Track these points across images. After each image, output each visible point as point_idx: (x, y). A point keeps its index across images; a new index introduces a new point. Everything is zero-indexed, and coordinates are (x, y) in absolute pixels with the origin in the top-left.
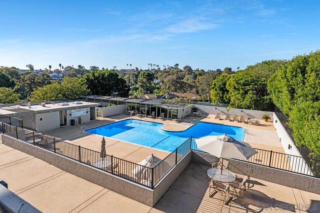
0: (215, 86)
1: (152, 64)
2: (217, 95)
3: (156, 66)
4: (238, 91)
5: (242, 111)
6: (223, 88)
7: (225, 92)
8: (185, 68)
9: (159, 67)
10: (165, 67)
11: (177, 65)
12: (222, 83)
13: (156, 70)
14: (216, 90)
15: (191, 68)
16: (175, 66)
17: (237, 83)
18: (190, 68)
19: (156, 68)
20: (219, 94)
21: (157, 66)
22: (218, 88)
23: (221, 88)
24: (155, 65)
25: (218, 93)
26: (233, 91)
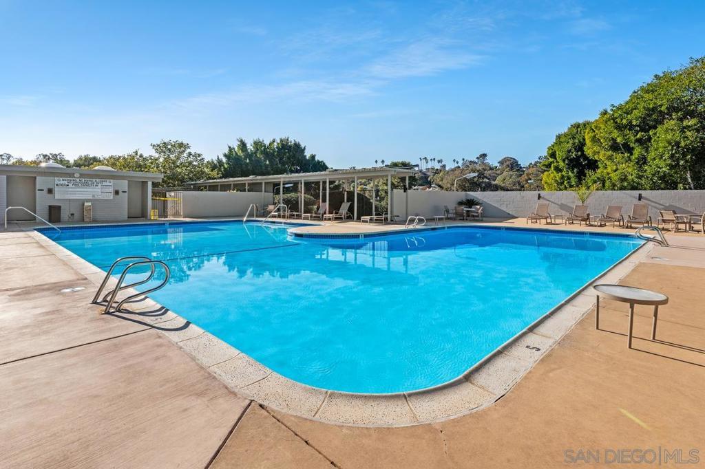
0: (556, 158)
1: (429, 159)
2: (562, 183)
3: (436, 161)
4: (626, 155)
5: (640, 197)
6: (578, 158)
7: (587, 172)
8: (501, 163)
9: (443, 163)
10: (457, 163)
11: (484, 156)
12: (574, 144)
13: (437, 170)
14: (558, 170)
15: (517, 162)
16: (477, 158)
17: (619, 128)
18: (515, 162)
19: (438, 166)
20: (569, 178)
21: (440, 161)
22: (564, 161)
23: (571, 161)
24: (434, 159)
25: (563, 177)
26: (610, 158)
